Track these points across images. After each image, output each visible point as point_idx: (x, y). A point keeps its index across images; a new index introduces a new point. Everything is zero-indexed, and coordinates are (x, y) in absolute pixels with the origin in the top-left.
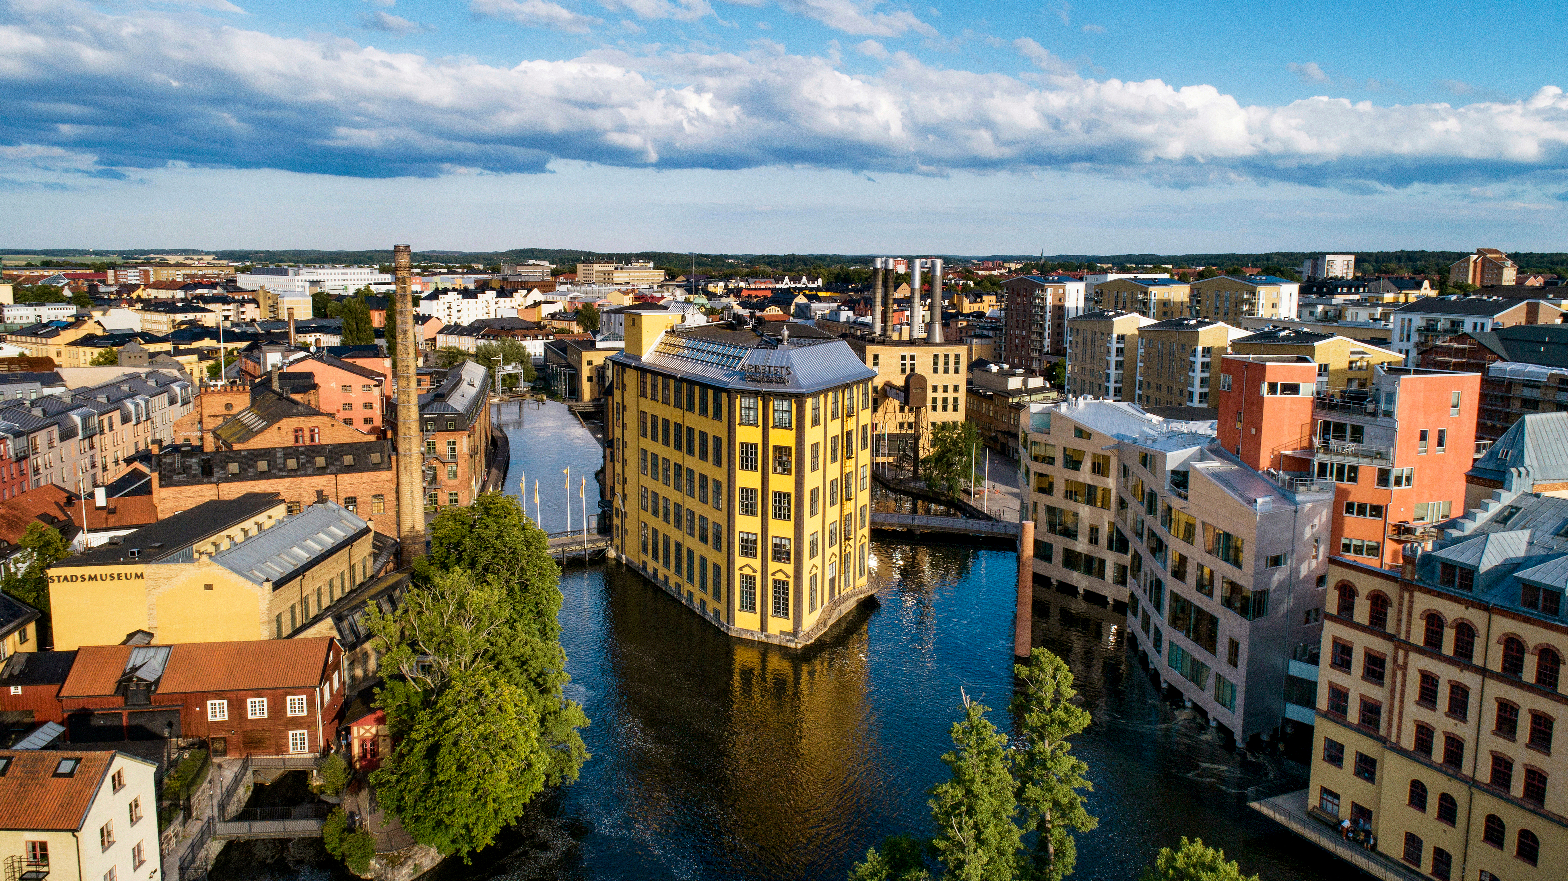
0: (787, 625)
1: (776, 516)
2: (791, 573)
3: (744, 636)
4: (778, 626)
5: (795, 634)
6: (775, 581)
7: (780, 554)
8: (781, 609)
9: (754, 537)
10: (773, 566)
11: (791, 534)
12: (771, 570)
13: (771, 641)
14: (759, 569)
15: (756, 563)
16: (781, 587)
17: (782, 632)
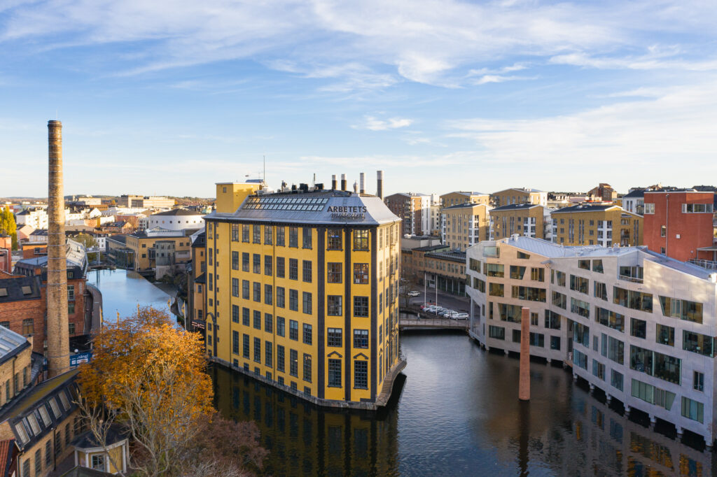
0: (367, 394)
1: (356, 314)
2: (369, 356)
3: (332, 405)
4: (358, 395)
5: (373, 399)
6: (356, 362)
7: (361, 341)
8: (361, 383)
9: (340, 331)
10: (354, 351)
11: (368, 327)
12: (353, 354)
13: (354, 407)
14: (344, 355)
15: (341, 350)
16: (361, 366)
17: (362, 400)
